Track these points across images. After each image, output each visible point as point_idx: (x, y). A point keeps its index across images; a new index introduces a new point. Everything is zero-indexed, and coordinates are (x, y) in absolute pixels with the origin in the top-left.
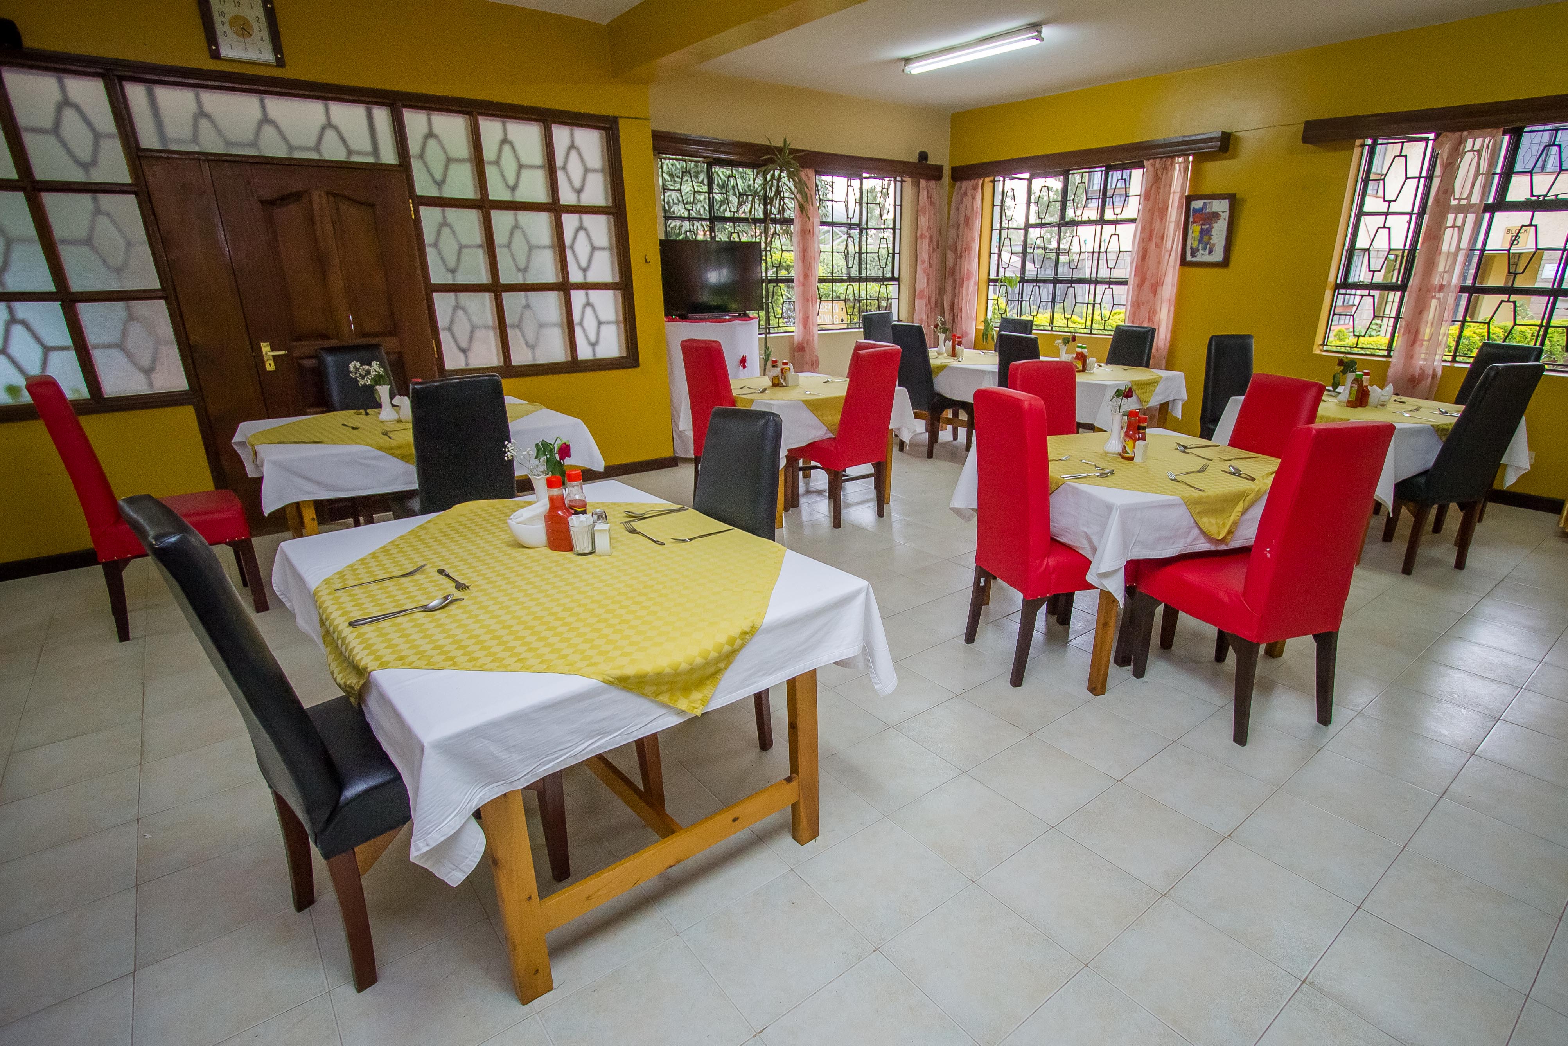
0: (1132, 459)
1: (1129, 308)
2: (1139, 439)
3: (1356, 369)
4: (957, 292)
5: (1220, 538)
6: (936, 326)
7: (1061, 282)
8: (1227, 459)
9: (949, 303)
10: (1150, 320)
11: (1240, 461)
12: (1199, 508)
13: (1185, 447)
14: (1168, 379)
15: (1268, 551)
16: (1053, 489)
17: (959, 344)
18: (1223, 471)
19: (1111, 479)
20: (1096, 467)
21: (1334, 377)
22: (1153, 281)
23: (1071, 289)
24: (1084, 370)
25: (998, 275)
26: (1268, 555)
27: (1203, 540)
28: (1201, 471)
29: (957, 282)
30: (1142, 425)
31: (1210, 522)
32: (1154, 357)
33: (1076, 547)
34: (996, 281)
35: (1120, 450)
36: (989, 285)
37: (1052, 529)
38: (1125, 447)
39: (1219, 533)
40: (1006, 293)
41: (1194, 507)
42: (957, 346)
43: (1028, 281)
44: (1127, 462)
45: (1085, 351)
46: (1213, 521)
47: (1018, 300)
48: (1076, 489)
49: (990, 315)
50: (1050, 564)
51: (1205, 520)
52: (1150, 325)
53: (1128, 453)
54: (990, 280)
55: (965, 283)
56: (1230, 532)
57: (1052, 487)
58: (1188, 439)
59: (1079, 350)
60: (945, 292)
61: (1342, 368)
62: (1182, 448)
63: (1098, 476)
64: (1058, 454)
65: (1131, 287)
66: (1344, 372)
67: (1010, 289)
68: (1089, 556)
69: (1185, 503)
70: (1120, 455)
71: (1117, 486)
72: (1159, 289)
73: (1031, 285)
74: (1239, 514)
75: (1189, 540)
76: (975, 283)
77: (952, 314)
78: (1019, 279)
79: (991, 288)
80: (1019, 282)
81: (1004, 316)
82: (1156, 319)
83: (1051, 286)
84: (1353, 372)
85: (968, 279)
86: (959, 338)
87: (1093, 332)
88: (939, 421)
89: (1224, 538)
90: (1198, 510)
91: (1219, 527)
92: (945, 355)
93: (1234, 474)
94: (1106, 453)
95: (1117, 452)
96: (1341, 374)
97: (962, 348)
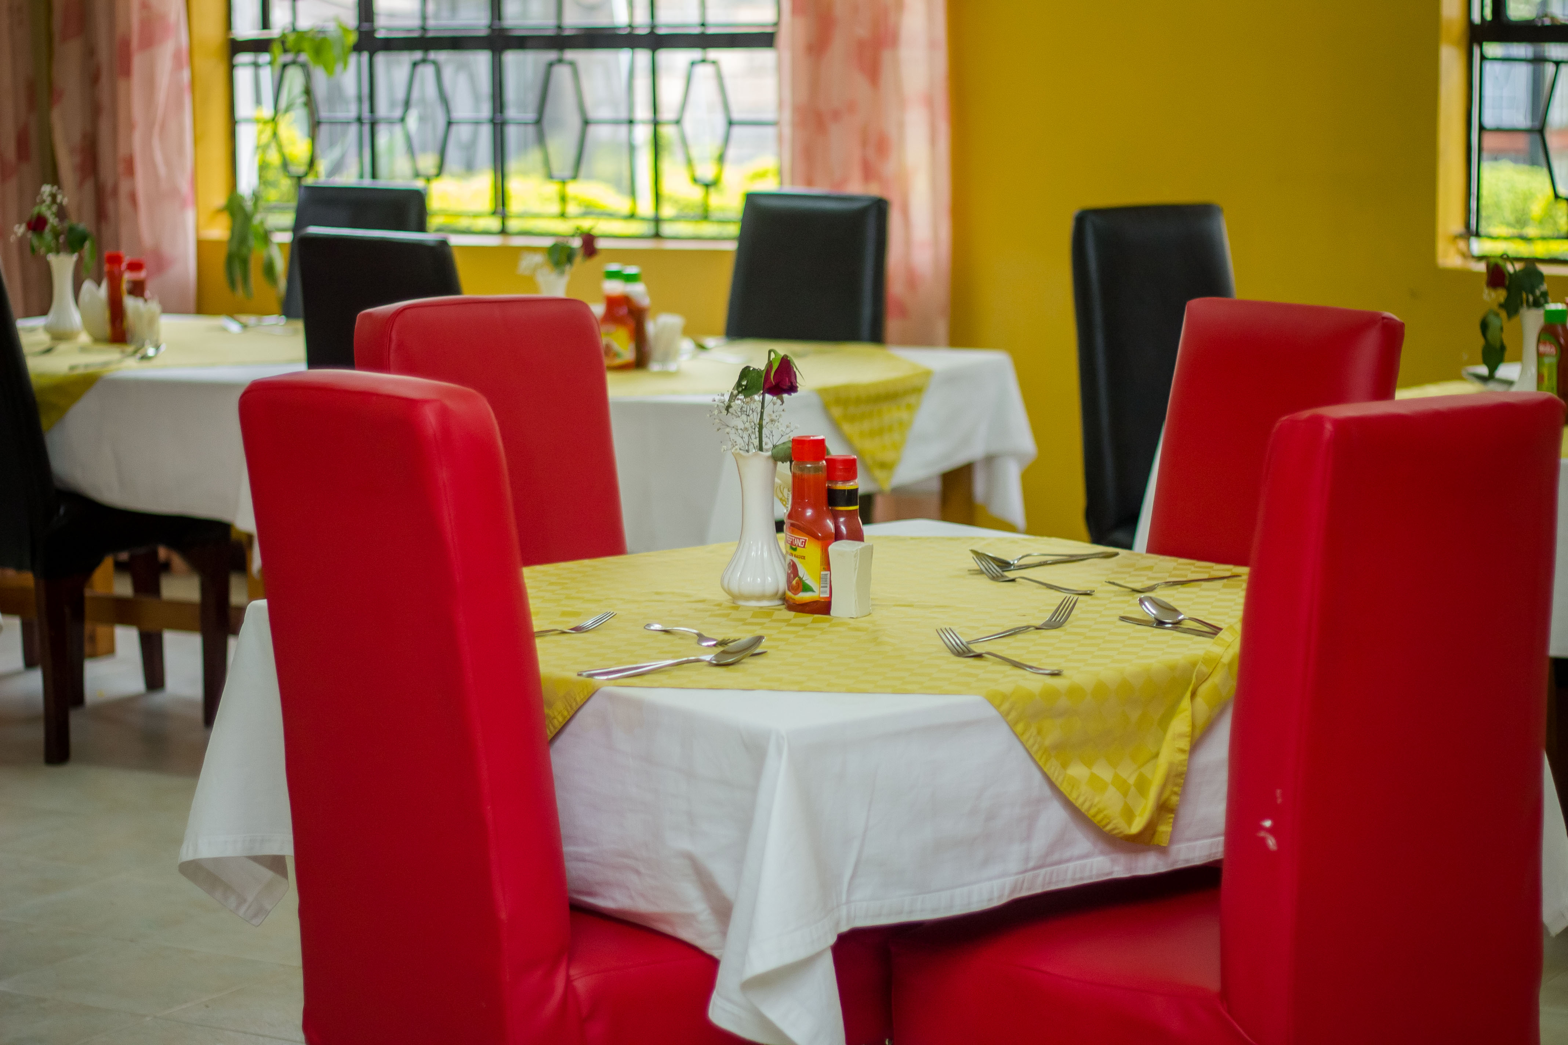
0: (823, 608)
1: (787, 131)
2: (838, 536)
3: (1545, 295)
4: (105, 98)
5: (1136, 827)
6: (37, 225)
7: (522, 42)
8: (1138, 586)
9: (76, 137)
10: (869, 172)
11: (1180, 588)
12: (1053, 733)
13: (1005, 565)
14: (953, 378)
15: (1270, 830)
16: (558, 721)
17: (137, 289)
18: (1123, 619)
19: (751, 665)
20: (701, 637)
21: (1484, 326)
22: (862, 31)
23: (562, 73)
24: (640, 362)
25: (265, 23)
26: (1271, 842)
27: (1082, 843)
28: (1055, 623)
29: (104, 55)
30: (840, 486)
31: (1094, 780)
32: (903, 312)
33: (662, 918)
34: (259, 46)
35: (782, 585)
36: (231, 67)
37: (574, 869)
38: (794, 567)
39: (1129, 814)
40: (308, 91)
41: (1033, 730)
42: (130, 303)
43: (391, 45)
44: (808, 618)
45: (638, 291)
46: (1105, 773)
47: (359, 120)
48: (638, 705)
49: (247, 182)
50: (581, 985)
51: (1077, 771)
52: (874, 190)
53: (808, 589)
54: (236, 47)
55: (138, 62)
56: (1164, 809)
57: (555, 713)
58: (1013, 542)
59: (615, 287)
60: (53, 94)
61: (1501, 295)
62: (994, 566)
63: (710, 664)
64: (564, 614)
65: (787, 55)
66: (1511, 307)
67: (320, 78)
68: (707, 943)
69: (1005, 715)
70: (784, 599)
71: (775, 686)
72: (886, 55)
73: (406, 59)
74: (1185, 744)
75: (1039, 844)
76: (177, 56)
77: (89, 186)
78: (352, 38)
79: (244, 77)
80: (358, 48)
81: (310, 181)
82: (889, 168)
83: (482, 60)
84: (1537, 304)
85: (149, 41)
86: (135, 266)
87: (667, 229)
88: (79, 615)
89: (1150, 828)
90: (1048, 742)
91: (1125, 794)
92: (84, 338)
93: (1160, 623)
94: (736, 598)
95: (770, 589)
96: (1503, 314)
97: (154, 306)
